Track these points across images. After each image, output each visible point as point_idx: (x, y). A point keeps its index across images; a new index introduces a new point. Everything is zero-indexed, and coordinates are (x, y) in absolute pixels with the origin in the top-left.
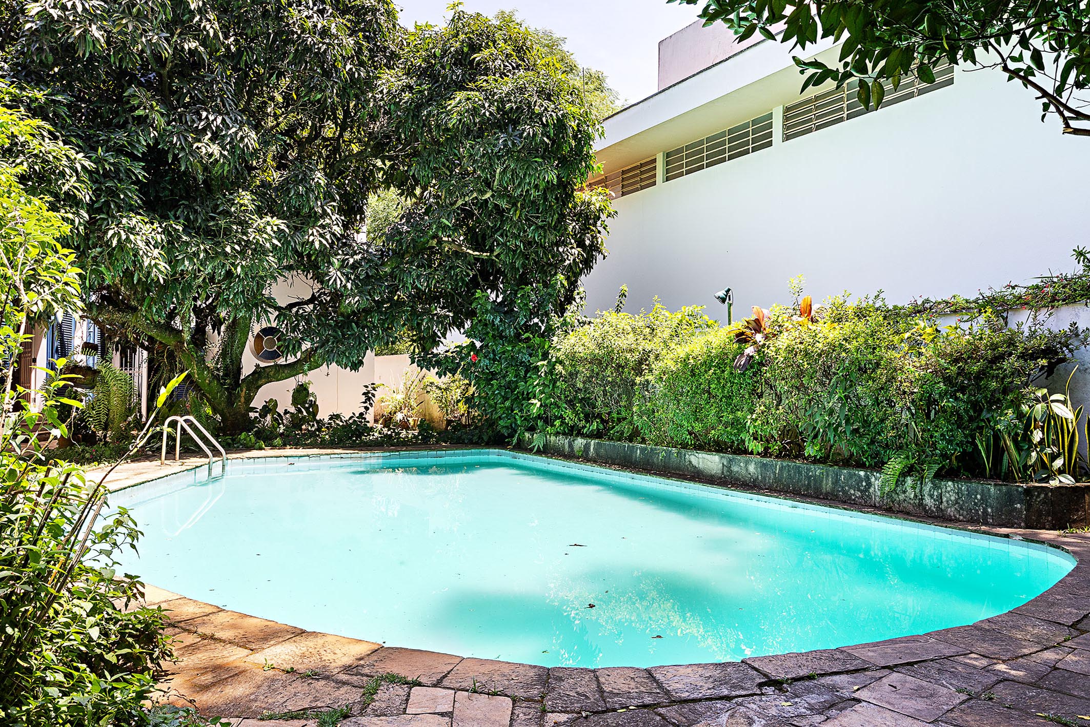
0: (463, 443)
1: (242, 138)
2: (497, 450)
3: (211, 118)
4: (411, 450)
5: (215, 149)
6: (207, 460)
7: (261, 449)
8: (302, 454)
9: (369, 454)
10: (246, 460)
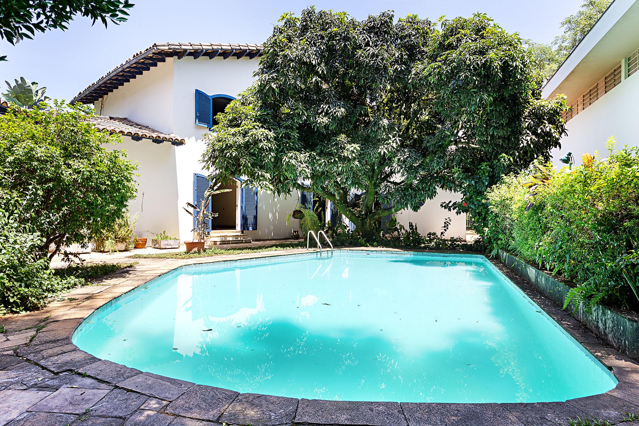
0: (472, 250)
1: (335, 113)
2: (481, 256)
3: (324, 107)
4: (434, 252)
5: (325, 120)
6: (331, 249)
7: (367, 246)
8: (373, 250)
9: (406, 252)
10: (349, 251)
